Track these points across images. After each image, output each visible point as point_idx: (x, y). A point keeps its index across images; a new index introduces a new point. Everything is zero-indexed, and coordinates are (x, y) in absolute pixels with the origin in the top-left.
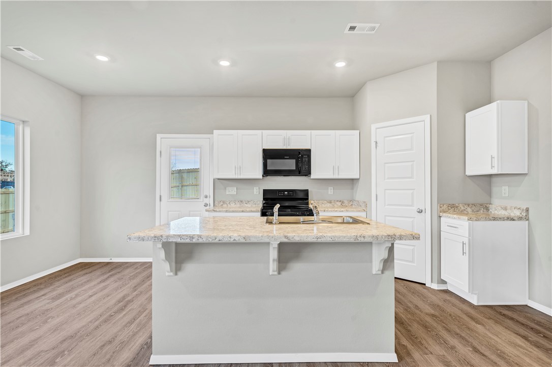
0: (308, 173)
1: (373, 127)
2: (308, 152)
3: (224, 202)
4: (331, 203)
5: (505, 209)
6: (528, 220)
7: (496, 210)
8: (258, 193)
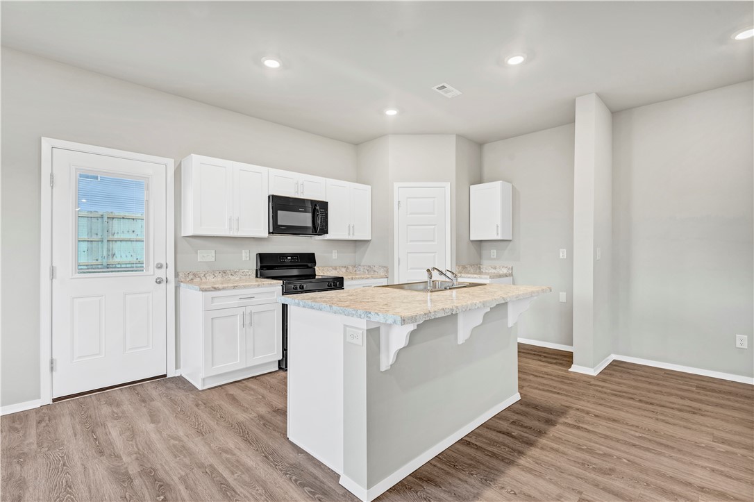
0: (324, 231)
1: (396, 185)
2: (324, 205)
3: (195, 275)
4: (336, 269)
5: (495, 268)
6: (512, 275)
7: (486, 269)
8: (248, 259)
